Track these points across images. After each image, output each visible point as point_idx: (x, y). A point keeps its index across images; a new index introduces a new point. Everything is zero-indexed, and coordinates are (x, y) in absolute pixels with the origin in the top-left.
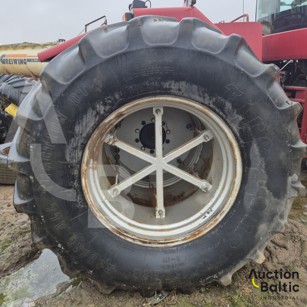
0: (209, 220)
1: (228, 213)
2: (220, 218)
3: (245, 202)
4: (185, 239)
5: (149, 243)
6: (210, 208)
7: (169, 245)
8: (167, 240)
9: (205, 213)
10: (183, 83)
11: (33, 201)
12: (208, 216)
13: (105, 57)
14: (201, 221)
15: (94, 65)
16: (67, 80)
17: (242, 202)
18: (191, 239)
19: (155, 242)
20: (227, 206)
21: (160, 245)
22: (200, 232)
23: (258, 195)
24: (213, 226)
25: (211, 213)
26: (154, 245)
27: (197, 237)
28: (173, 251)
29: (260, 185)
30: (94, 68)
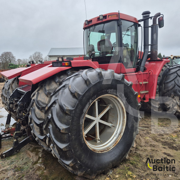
0: (118, 136)
1: (124, 131)
2: (122, 134)
3: (129, 126)
4: (113, 146)
5: (103, 151)
6: (117, 132)
7: (109, 150)
8: (108, 148)
9: (115, 135)
10: (112, 90)
11: (69, 144)
12: (117, 135)
13: (93, 84)
14: (115, 138)
15: (90, 87)
16: (83, 93)
17: (128, 126)
18: (115, 145)
19: (104, 150)
20: (123, 129)
21: (106, 151)
22: (117, 141)
23: (132, 123)
24: (120, 138)
25: (118, 134)
26: (105, 152)
27: (117, 144)
28: (111, 152)
29: (132, 119)
30: (91, 88)
